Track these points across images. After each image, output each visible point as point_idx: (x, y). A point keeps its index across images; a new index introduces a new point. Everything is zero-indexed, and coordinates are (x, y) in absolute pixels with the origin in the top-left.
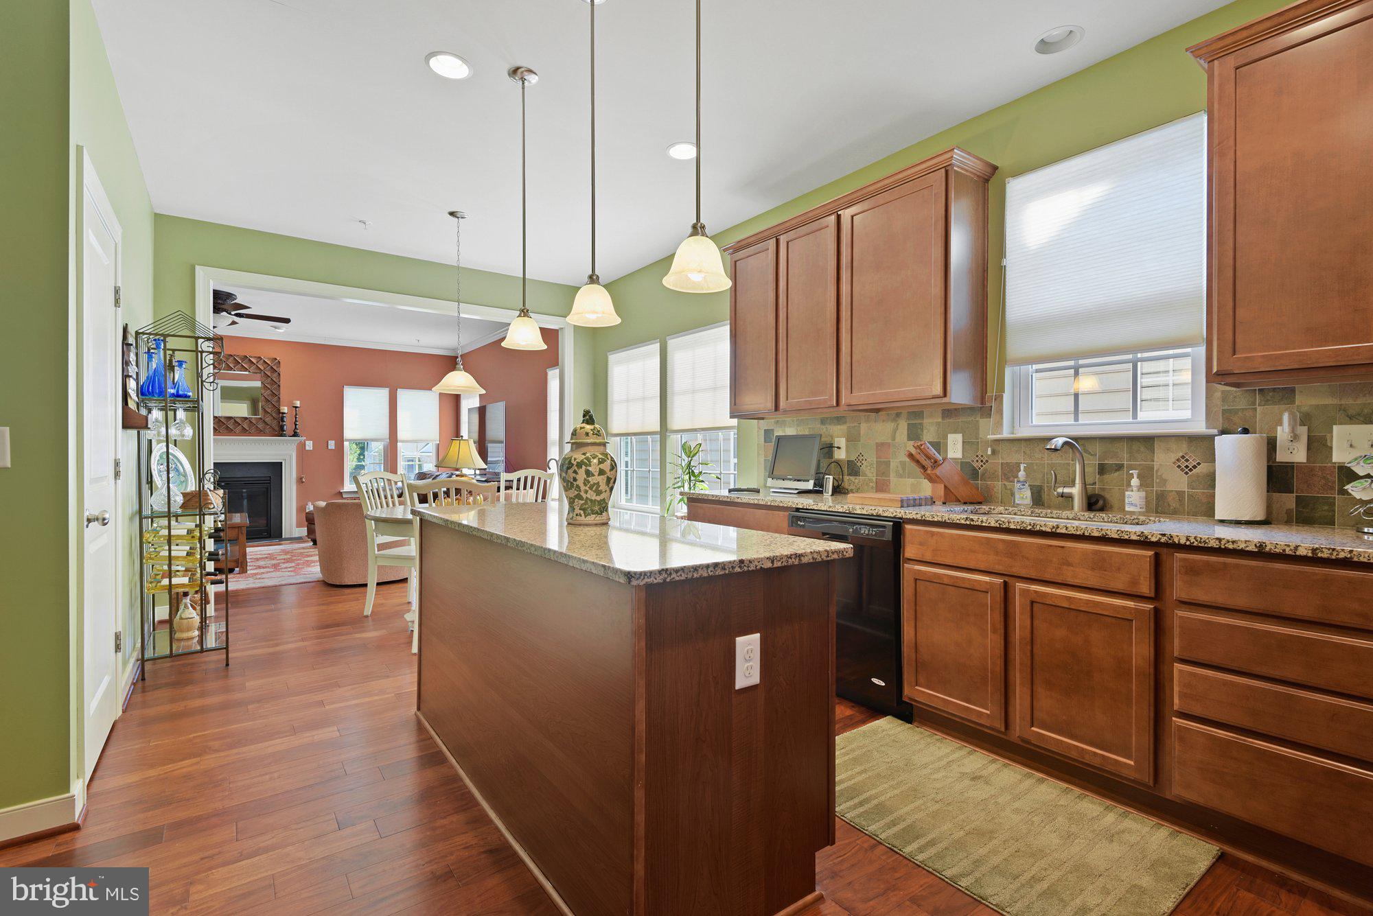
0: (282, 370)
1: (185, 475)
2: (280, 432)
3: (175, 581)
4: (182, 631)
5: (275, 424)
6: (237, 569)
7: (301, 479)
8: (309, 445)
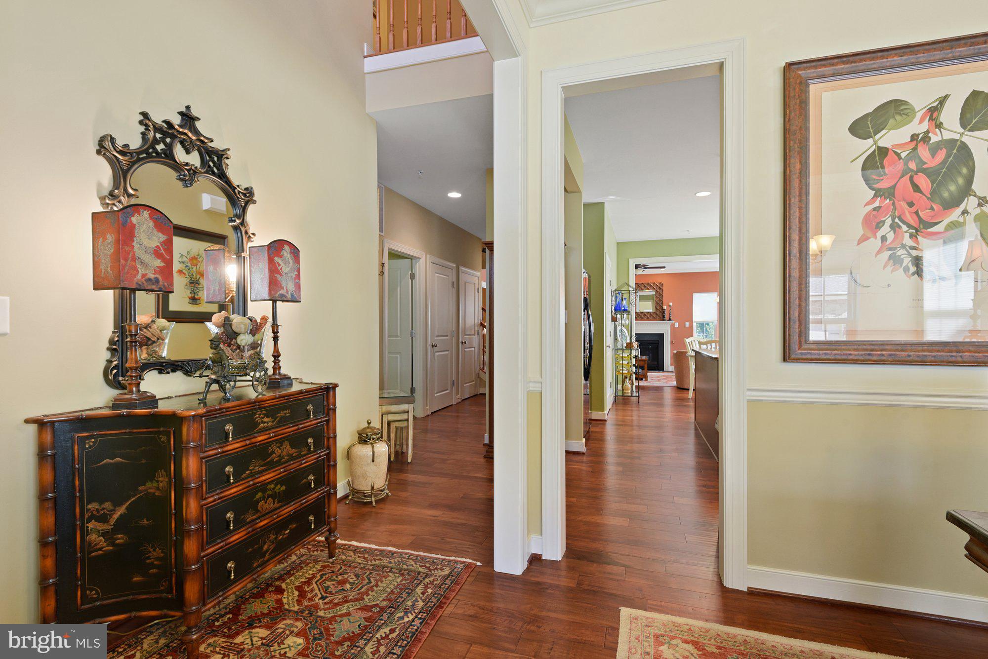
0: (664, 289)
1: (626, 337)
2: (663, 319)
3: (624, 371)
4: (626, 390)
5: (660, 315)
6: (644, 379)
7: (672, 342)
8: (676, 325)
